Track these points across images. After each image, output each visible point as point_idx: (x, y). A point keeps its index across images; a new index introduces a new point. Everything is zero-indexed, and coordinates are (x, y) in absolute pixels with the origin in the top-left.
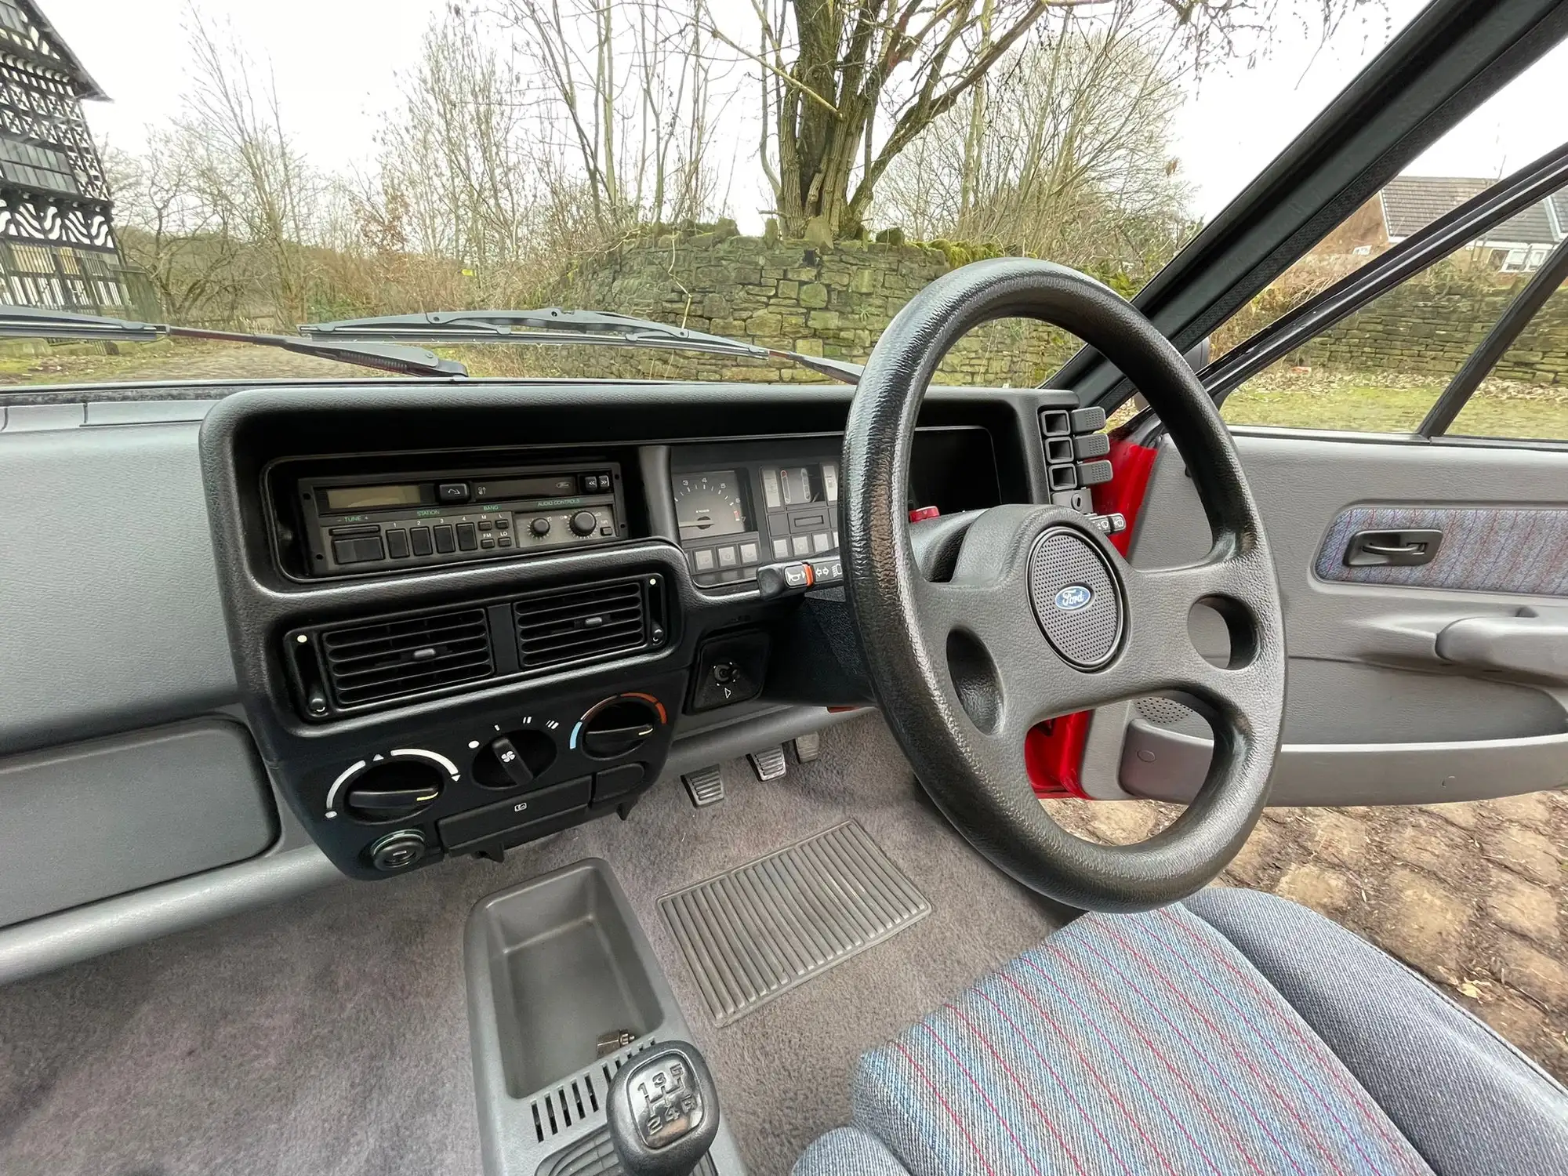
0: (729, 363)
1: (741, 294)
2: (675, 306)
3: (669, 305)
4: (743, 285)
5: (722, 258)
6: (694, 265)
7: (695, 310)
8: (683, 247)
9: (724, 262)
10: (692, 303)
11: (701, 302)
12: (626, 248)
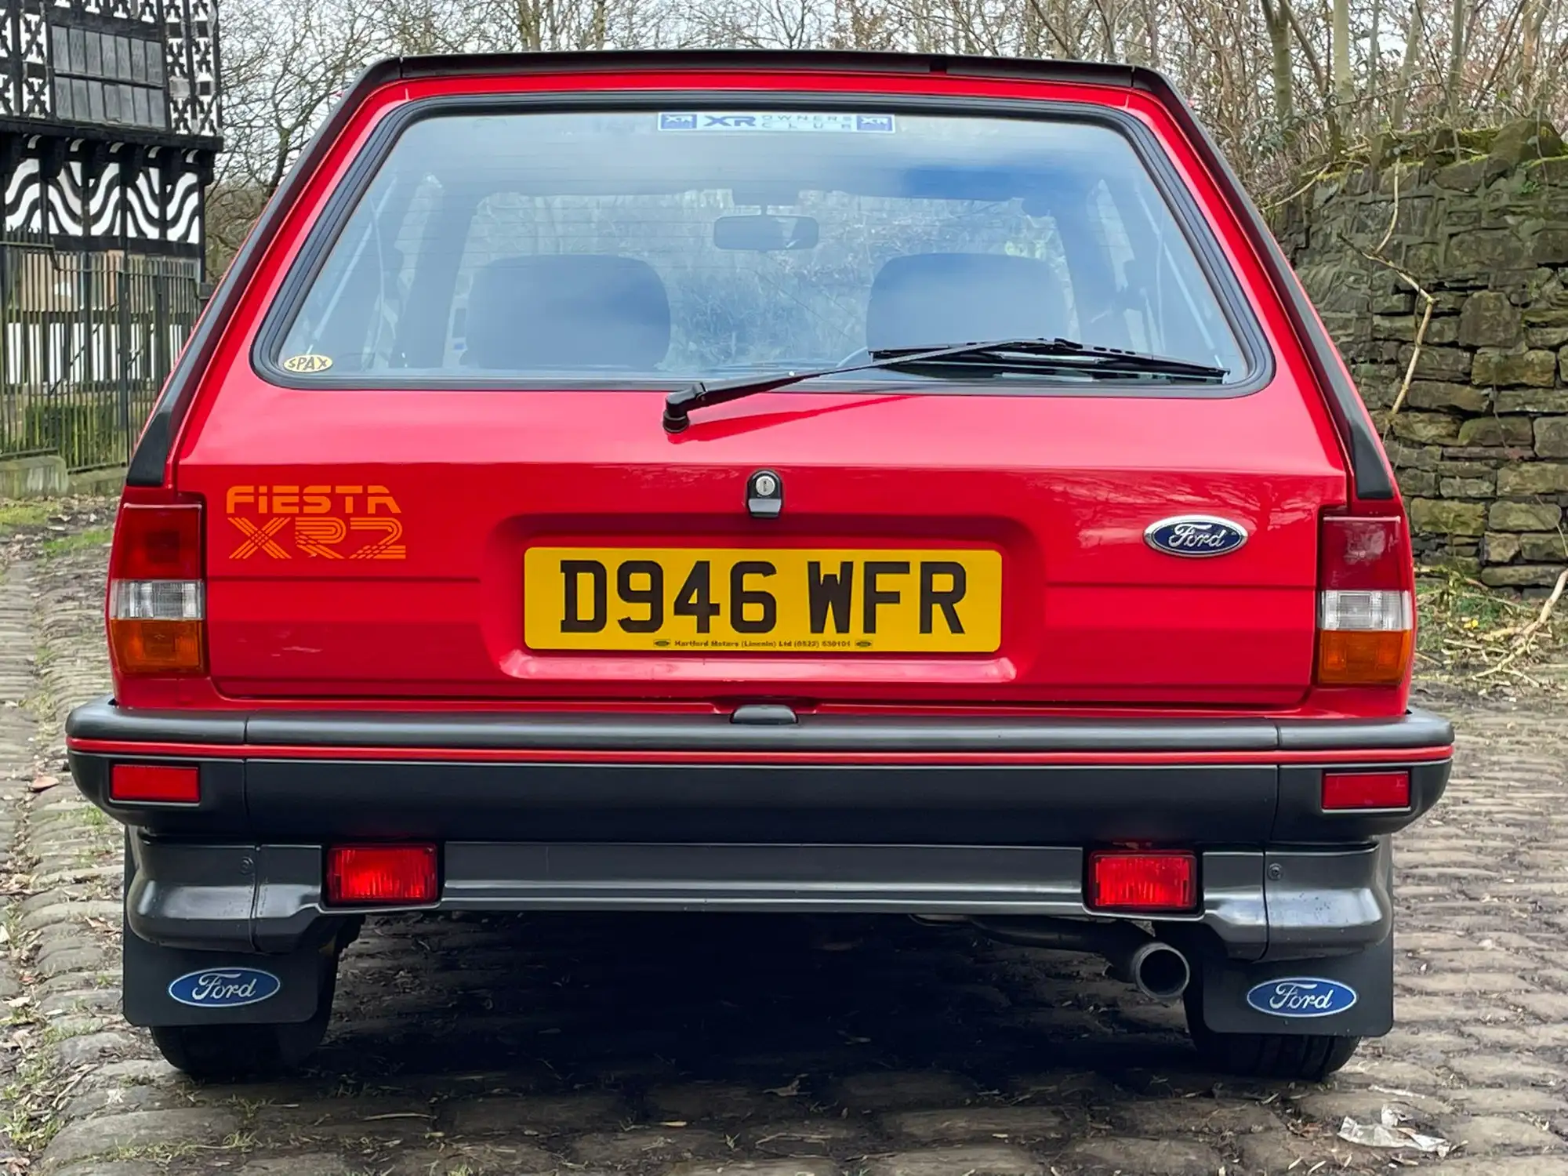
0: (1513, 453)
1: (1548, 288)
2: (1400, 323)
3: (1386, 323)
4: (1554, 267)
5: (1505, 211)
6: (1444, 230)
7: (1440, 333)
8: (1424, 190)
9: (1510, 220)
10: (1434, 316)
11: (1455, 312)
12: (1321, 195)
